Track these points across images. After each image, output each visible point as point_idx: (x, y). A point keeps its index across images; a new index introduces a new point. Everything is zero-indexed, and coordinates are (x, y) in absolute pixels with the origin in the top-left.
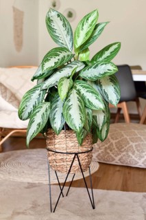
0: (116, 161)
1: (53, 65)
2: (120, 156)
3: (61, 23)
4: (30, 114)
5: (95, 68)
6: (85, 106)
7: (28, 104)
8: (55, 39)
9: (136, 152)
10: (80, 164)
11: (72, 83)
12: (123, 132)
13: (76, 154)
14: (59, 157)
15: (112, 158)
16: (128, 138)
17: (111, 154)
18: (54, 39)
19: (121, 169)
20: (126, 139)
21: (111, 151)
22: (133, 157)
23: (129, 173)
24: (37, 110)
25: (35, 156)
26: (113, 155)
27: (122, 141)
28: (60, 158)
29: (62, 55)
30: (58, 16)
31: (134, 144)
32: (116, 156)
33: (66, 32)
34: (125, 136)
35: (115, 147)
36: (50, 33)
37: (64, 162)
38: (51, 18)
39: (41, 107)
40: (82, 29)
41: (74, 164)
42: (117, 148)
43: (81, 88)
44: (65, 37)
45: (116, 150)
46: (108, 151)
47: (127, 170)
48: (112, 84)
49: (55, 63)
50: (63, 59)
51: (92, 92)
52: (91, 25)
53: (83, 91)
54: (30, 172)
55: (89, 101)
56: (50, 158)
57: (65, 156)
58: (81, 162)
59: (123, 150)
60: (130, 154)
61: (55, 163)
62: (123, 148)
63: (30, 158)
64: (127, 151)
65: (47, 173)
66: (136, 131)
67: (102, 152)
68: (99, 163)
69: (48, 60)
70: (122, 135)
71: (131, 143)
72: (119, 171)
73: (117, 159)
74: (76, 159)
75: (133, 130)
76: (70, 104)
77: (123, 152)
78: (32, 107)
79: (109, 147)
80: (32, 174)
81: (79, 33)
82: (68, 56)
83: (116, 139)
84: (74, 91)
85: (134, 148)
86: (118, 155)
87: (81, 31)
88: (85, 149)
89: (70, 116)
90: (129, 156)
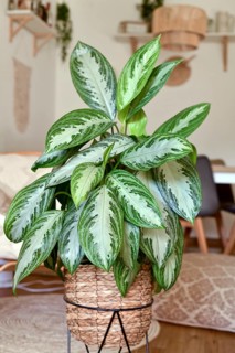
0: (191, 320)
1: (69, 140)
2: (197, 312)
3: (98, 67)
4: (25, 231)
5: (148, 146)
6: (125, 219)
7: (22, 212)
8: (85, 95)
9: (227, 304)
10: (123, 330)
11: (101, 175)
12: (200, 269)
13: (116, 312)
14: (84, 315)
15: (184, 314)
16: (211, 279)
17: (181, 306)
18: (82, 97)
19: (199, 334)
20: (207, 280)
21: (181, 301)
22: (222, 313)
23: (214, 342)
24: (37, 226)
25: (46, 307)
26: (184, 310)
27: (200, 284)
28: (87, 316)
29: (89, 123)
30: (93, 54)
31: (222, 291)
32: (190, 311)
33: (105, 83)
34: (206, 277)
35: (187, 294)
36: (76, 85)
37: (92, 325)
38: (79, 60)
39: (46, 219)
40: (132, 76)
41: (112, 330)
42: (193, 296)
43: (120, 185)
44: (103, 92)
45: (191, 299)
46: (177, 302)
47: (211, 337)
48: (186, 179)
49: (73, 136)
50: (90, 130)
51: (141, 194)
52: (146, 67)
53: (124, 191)
54: (36, 338)
55: (134, 211)
56: (69, 317)
57: (95, 315)
58: (127, 327)
59: (202, 300)
60: (216, 308)
61: (76, 327)
62: (203, 296)
63: (38, 312)
64: (210, 303)
65: (66, 340)
66: (223, 268)
67: (166, 303)
68: (160, 322)
69: (59, 131)
70: (200, 275)
71: (217, 289)
72: (196, 337)
73: (192, 316)
74: (117, 321)
75: (218, 266)
76: (93, 214)
77: (202, 304)
78: (29, 219)
79: (178, 295)
80: (40, 341)
81: (125, 83)
82: (102, 125)
83: (191, 280)
84: (105, 190)
85: (223, 297)
86: (194, 308)
87: (129, 80)
88: (134, 303)
89: (91, 237)
90: (214, 312)
